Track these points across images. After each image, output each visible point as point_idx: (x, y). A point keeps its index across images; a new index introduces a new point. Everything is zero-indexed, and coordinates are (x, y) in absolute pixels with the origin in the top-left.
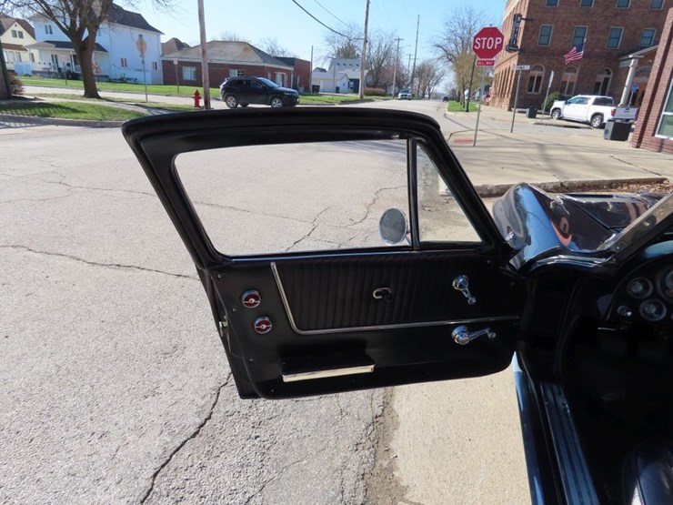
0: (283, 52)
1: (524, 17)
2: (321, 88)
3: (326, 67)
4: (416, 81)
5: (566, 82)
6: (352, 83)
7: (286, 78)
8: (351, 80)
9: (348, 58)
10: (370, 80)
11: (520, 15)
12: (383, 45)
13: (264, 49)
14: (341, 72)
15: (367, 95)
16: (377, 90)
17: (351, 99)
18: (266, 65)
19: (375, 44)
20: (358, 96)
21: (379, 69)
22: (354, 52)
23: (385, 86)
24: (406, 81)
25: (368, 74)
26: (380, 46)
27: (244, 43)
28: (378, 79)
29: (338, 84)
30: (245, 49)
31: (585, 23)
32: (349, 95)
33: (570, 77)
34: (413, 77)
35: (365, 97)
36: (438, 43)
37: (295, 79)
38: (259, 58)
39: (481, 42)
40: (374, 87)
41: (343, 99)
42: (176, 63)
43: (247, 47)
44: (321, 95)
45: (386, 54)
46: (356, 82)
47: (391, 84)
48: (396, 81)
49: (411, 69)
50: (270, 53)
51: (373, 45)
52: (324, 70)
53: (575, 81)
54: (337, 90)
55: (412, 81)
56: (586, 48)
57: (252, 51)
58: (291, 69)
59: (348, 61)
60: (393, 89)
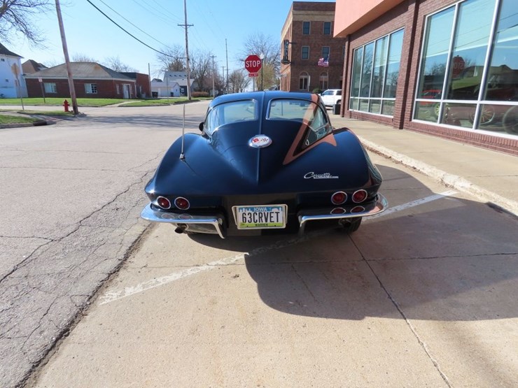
0: (126, 68)
1: (290, 41)
2: (159, 93)
3: (162, 78)
4: (231, 85)
5: (322, 82)
6: (183, 89)
7: (131, 88)
8: (182, 87)
9: (177, 70)
10: (196, 86)
11: (288, 41)
12: (203, 61)
13: (109, 67)
14: (173, 82)
15: (195, 97)
16: (202, 93)
17: (182, 100)
18: (114, 79)
19: (197, 61)
20: (187, 98)
21: (202, 78)
22: (182, 66)
23: (209, 90)
24: (223, 85)
25: (194, 82)
26: (201, 61)
27: (94, 63)
28: (202, 85)
29: (172, 90)
30: (96, 68)
31: (328, 45)
32: (181, 98)
33: (324, 78)
34: (228, 82)
35: (192, 99)
36: (242, 58)
37: (138, 89)
38: (108, 75)
39: (249, 63)
40: (200, 91)
41: (176, 100)
42: (40, 80)
43: (97, 66)
44: (159, 99)
45: (206, 67)
46: (185, 87)
47: (212, 89)
48: (215, 86)
49: (225, 76)
50: (115, 70)
51: (196, 60)
52: (160, 81)
53: (327, 80)
54: (172, 95)
55: (227, 86)
56: (330, 60)
57: (101, 70)
58: (134, 81)
59: (178, 73)
60: (214, 92)
